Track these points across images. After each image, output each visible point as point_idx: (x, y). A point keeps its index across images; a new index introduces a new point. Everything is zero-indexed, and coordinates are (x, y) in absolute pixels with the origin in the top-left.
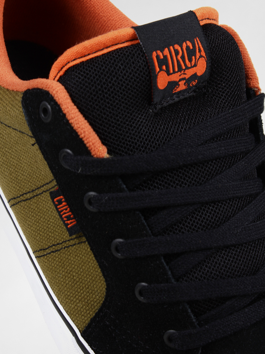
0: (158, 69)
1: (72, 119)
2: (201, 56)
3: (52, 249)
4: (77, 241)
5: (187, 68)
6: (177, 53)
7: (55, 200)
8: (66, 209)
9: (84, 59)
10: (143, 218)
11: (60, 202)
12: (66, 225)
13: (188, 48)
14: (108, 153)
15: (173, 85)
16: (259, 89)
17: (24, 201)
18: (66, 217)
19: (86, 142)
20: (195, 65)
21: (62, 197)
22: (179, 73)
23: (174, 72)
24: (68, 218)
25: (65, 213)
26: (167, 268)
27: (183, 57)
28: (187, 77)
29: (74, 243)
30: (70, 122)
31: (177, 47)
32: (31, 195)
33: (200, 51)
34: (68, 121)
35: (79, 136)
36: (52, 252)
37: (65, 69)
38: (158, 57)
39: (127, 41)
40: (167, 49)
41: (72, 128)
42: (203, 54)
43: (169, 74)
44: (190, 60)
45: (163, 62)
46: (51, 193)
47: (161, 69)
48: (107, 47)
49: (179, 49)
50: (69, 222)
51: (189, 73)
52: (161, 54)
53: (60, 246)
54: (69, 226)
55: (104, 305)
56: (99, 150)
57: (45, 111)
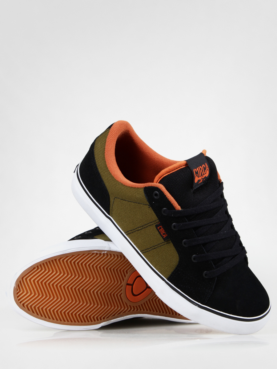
0: (195, 176)
1: (169, 197)
2: (207, 170)
3: (152, 248)
4: (166, 243)
5: (204, 174)
6: (201, 169)
7: (158, 228)
8: (163, 231)
9: (169, 173)
10: (194, 231)
11: (160, 228)
12: (163, 237)
13: (204, 167)
14: (181, 208)
15: (199, 181)
16: (221, 180)
17: (137, 231)
18: (163, 234)
19: (173, 205)
20: (206, 173)
21: (161, 226)
22: (201, 177)
23: (200, 176)
24: (164, 234)
25: (162, 232)
26: (204, 248)
27: (202, 171)
28: (203, 178)
29: (164, 244)
30: (168, 198)
31: (201, 167)
32: (141, 228)
33: (207, 168)
34: (167, 198)
35: (171, 203)
36: (153, 249)
37: (162, 177)
38: (195, 171)
39: (184, 166)
40: (197, 168)
41: (168, 200)
42: (208, 169)
43: (198, 177)
44: (205, 172)
45: (197, 173)
46: (156, 226)
47: (196, 176)
48: (177, 169)
49: (201, 168)
50: (164, 236)
51: (204, 176)
52: (196, 170)
53: (157, 246)
54: (164, 237)
55: (178, 266)
56: (178, 207)
57: (156, 195)
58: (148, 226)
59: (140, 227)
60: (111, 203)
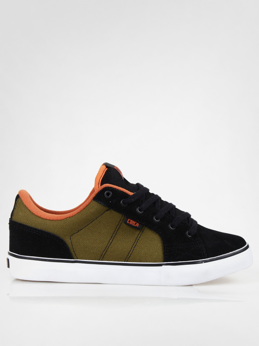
7: (128, 222)
8: (133, 222)
11: (130, 221)
14: (133, 193)
18: (135, 224)
19: (126, 193)
21: (129, 219)
25: (133, 223)
50: (137, 225)
53: (136, 242)
54: (138, 226)
56: (131, 194)
57: (108, 194)
58: (117, 233)
59: (110, 239)
60: (70, 246)
